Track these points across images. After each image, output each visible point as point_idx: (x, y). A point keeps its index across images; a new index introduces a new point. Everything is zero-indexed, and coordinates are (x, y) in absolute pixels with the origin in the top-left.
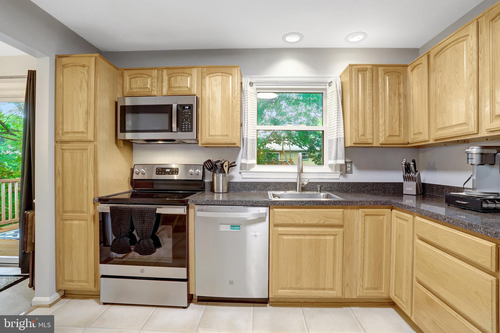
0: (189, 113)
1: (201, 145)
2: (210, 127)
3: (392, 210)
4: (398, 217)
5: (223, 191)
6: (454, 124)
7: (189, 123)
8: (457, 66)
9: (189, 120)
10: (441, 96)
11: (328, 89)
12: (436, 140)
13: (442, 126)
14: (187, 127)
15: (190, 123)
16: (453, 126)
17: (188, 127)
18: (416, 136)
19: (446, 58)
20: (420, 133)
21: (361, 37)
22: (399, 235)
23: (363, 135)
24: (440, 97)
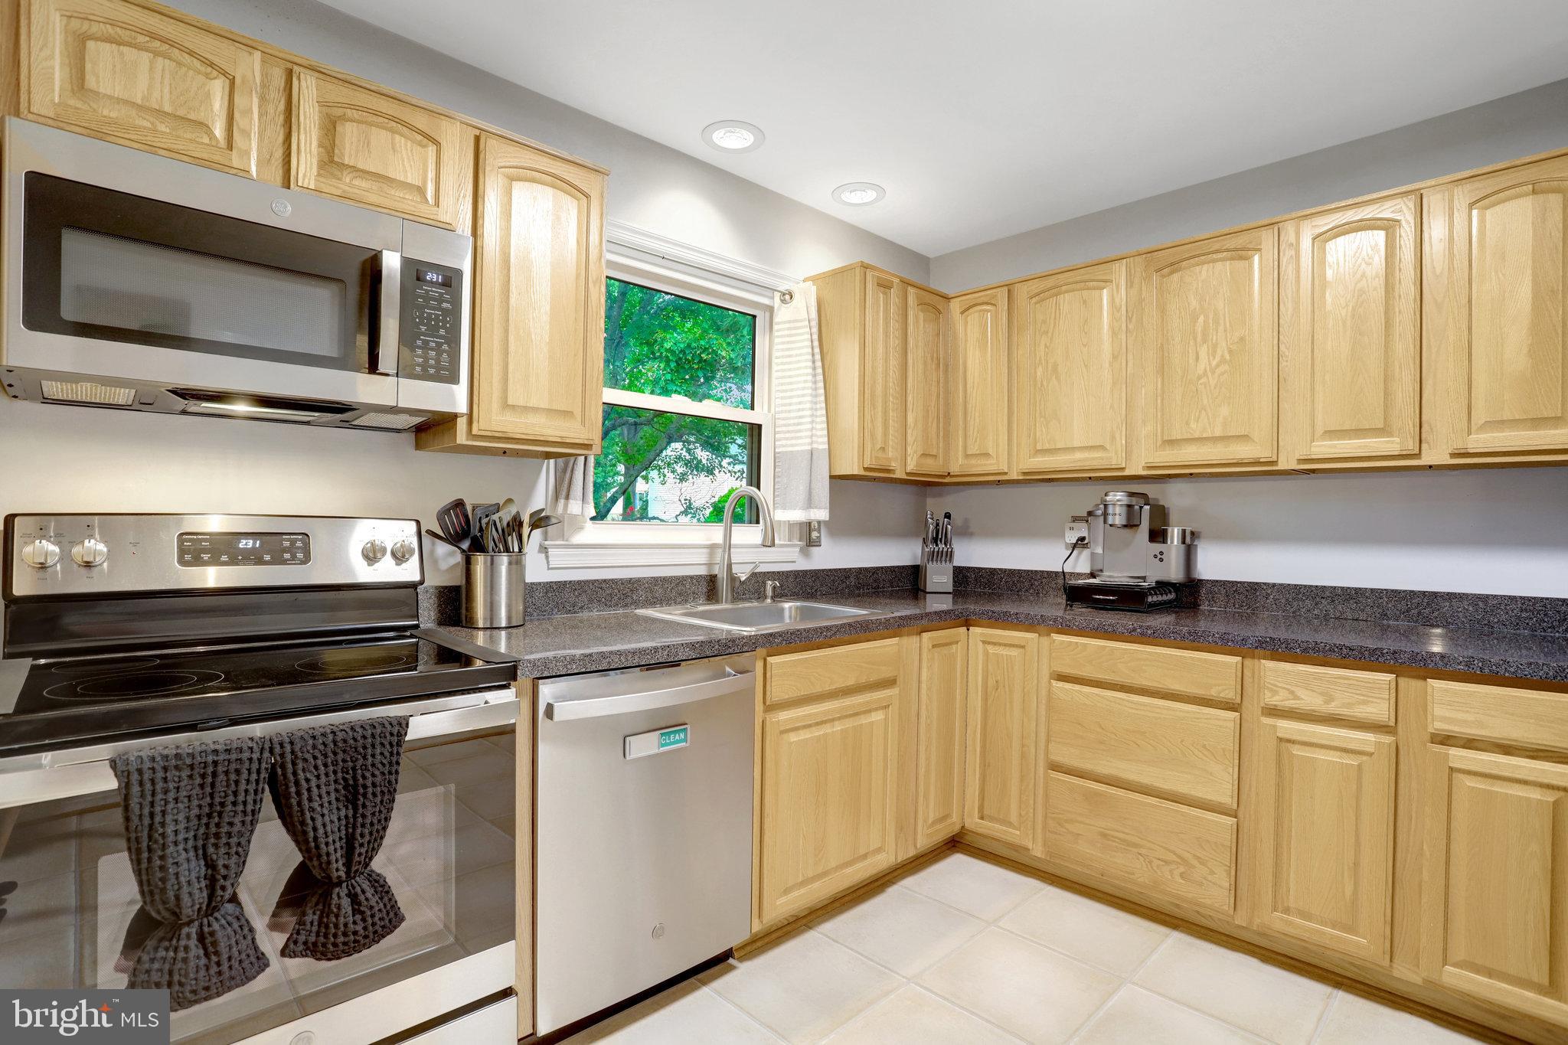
0: (445, 305)
1: (467, 440)
2: (510, 375)
3: (968, 630)
4: (989, 643)
5: (509, 618)
6: (1076, 444)
7: (442, 344)
8: (1086, 333)
9: (442, 332)
10: (1045, 383)
11: (779, 309)
12: (1025, 474)
13: (1047, 446)
14: (432, 362)
15: (445, 347)
16: (1073, 449)
17: (438, 361)
18: (973, 461)
19: (1060, 309)
20: (987, 455)
21: (870, 195)
22: (997, 682)
23: (883, 449)
24: (1042, 385)
